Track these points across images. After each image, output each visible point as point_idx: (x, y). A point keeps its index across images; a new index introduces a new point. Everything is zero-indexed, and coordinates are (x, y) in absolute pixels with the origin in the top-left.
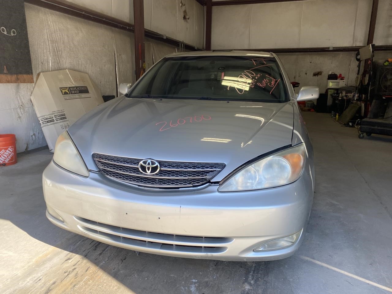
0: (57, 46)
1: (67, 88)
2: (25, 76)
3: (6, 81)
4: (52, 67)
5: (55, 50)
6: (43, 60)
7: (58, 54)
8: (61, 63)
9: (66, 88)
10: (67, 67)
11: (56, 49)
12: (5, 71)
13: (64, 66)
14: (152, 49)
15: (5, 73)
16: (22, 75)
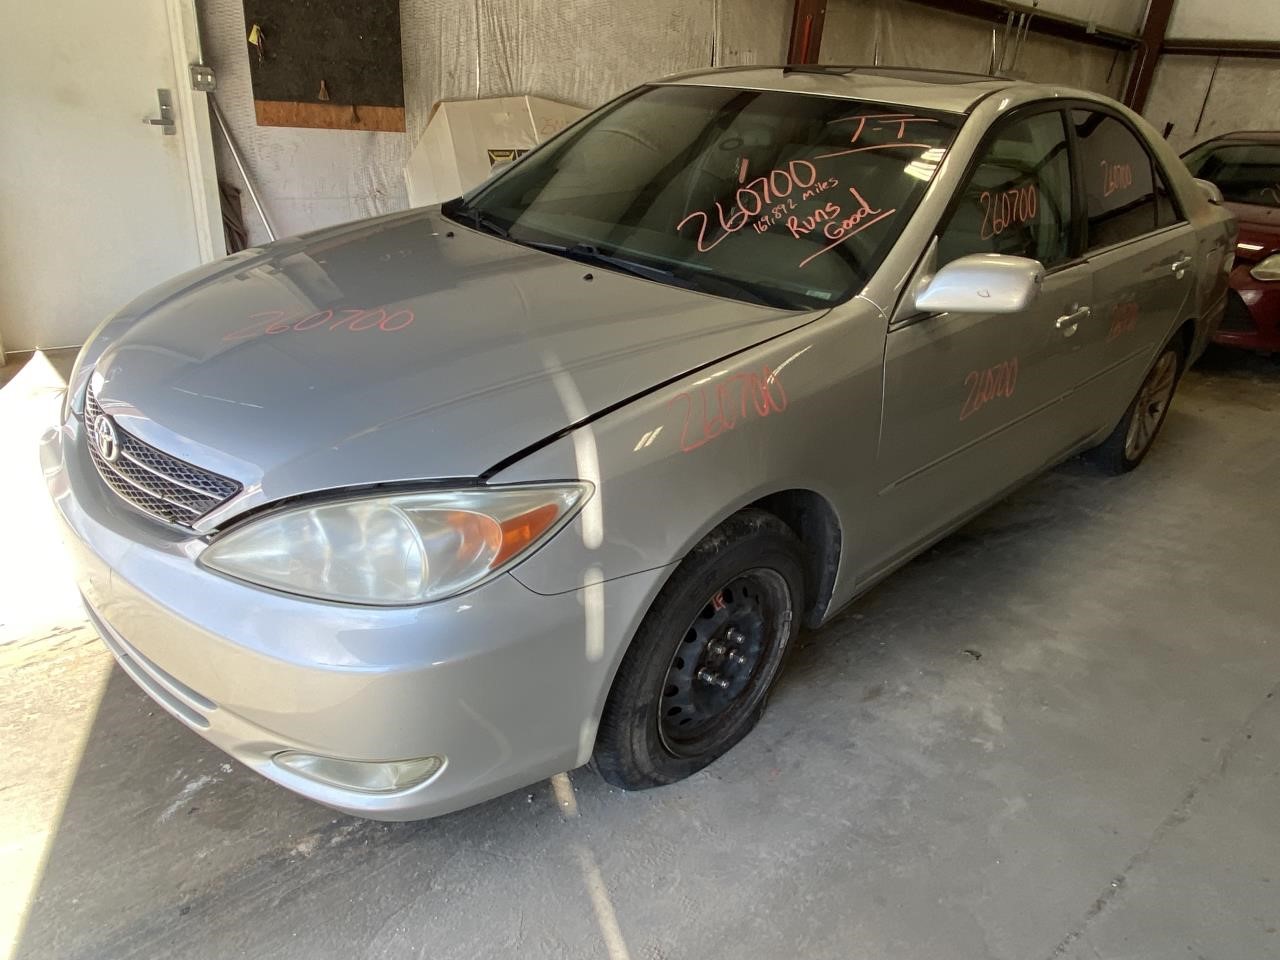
0: (503, 22)
1: (510, 151)
2: (380, 110)
3: (325, 122)
4: (482, 86)
5: (495, 36)
6: (453, 67)
7: (505, 48)
8: (513, 77)
9: (508, 153)
10: (531, 88)
11: (498, 33)
12: (321, 97)
13: (524, 86)
14: (877, 34)
15: (323, 102)
16: (371, 108)
